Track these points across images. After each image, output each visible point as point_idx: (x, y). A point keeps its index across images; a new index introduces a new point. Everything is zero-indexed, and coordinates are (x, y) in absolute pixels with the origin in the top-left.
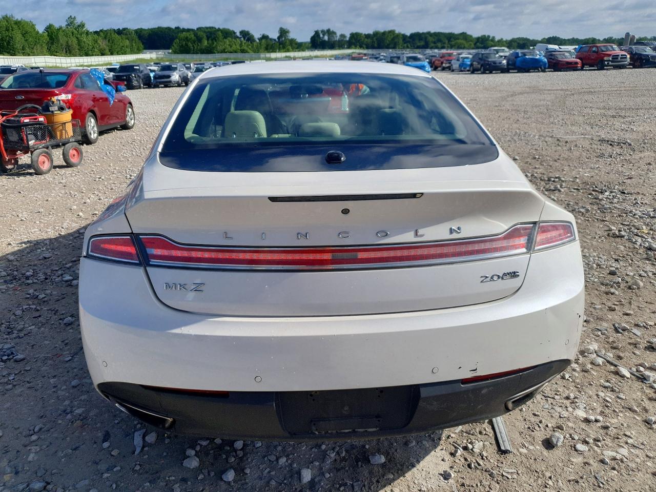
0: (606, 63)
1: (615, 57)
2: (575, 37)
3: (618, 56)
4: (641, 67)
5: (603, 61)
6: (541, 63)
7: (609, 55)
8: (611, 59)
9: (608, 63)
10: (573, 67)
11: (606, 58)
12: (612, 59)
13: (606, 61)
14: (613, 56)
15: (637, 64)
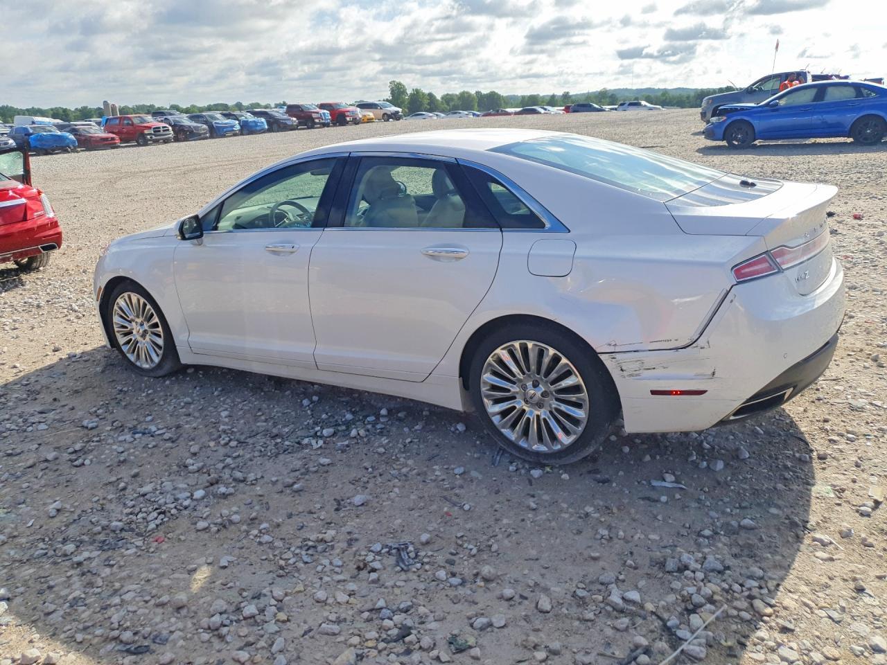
0: (149, 137)
1: (157, 130)
2: (36, 107)
3: (159, 128)
4: (186, 139)
5: (143, 135)
6: (68, 141)
7: (149, 128)
8: (152, 132)
9: (151, 137)
10: (111, 144)
11: (146, 132)
12: (154, 132)
13: (149, 134)
14: (154, 128)
15: (181, 136)
